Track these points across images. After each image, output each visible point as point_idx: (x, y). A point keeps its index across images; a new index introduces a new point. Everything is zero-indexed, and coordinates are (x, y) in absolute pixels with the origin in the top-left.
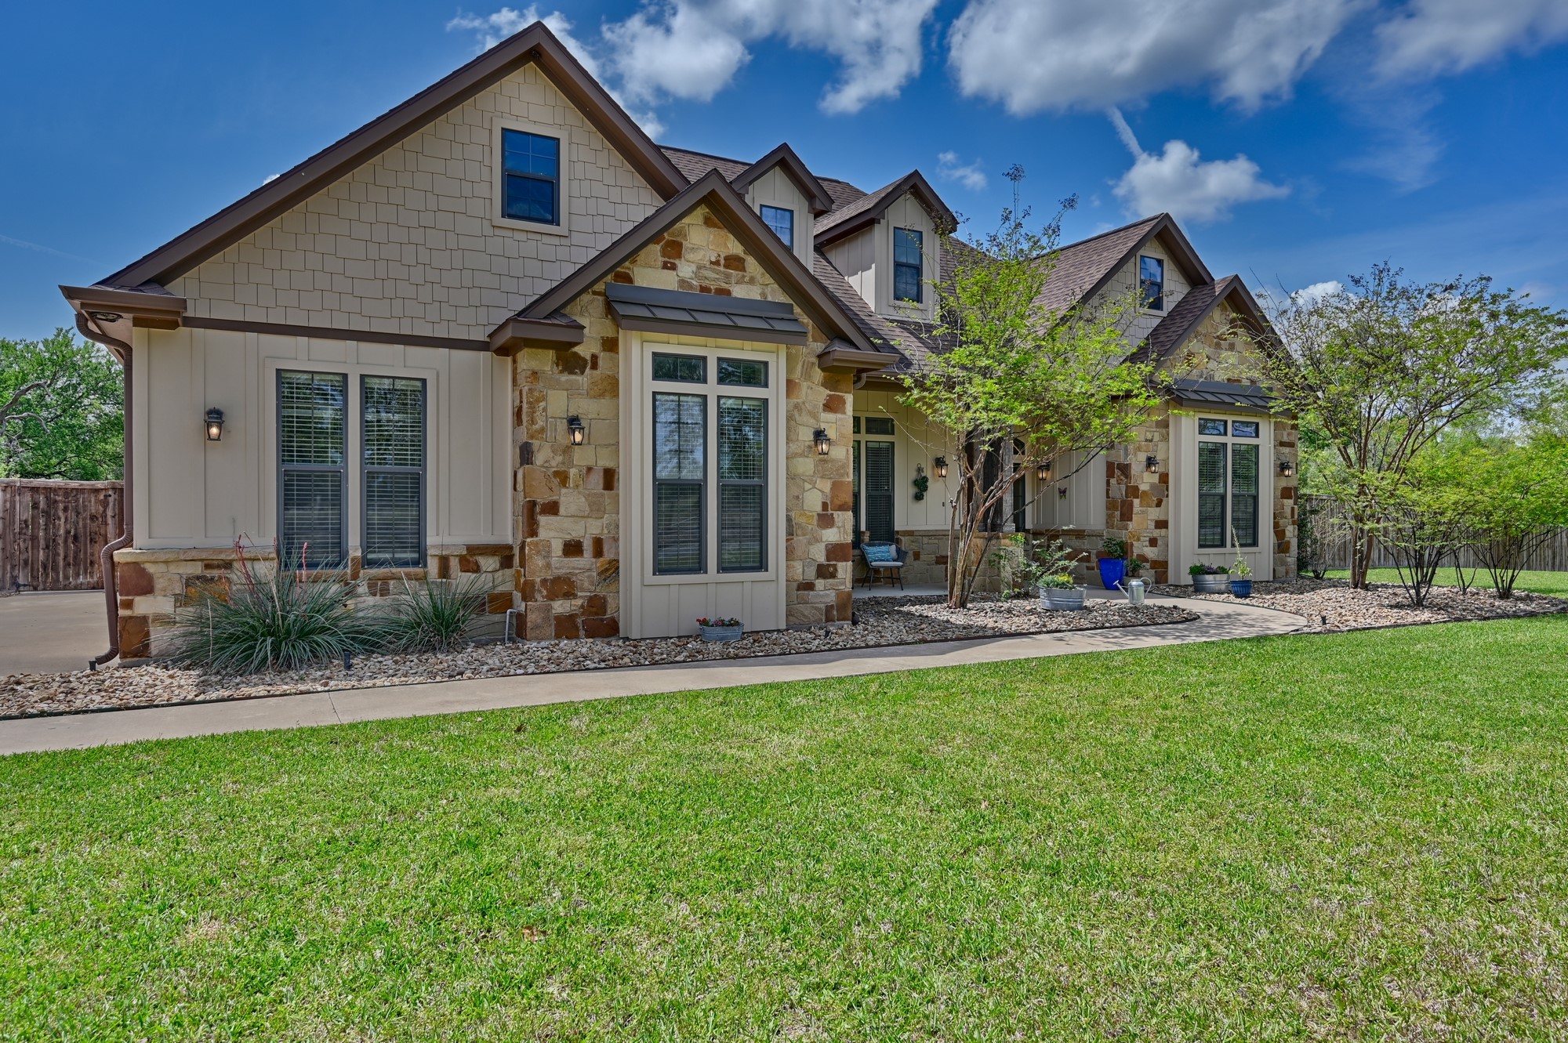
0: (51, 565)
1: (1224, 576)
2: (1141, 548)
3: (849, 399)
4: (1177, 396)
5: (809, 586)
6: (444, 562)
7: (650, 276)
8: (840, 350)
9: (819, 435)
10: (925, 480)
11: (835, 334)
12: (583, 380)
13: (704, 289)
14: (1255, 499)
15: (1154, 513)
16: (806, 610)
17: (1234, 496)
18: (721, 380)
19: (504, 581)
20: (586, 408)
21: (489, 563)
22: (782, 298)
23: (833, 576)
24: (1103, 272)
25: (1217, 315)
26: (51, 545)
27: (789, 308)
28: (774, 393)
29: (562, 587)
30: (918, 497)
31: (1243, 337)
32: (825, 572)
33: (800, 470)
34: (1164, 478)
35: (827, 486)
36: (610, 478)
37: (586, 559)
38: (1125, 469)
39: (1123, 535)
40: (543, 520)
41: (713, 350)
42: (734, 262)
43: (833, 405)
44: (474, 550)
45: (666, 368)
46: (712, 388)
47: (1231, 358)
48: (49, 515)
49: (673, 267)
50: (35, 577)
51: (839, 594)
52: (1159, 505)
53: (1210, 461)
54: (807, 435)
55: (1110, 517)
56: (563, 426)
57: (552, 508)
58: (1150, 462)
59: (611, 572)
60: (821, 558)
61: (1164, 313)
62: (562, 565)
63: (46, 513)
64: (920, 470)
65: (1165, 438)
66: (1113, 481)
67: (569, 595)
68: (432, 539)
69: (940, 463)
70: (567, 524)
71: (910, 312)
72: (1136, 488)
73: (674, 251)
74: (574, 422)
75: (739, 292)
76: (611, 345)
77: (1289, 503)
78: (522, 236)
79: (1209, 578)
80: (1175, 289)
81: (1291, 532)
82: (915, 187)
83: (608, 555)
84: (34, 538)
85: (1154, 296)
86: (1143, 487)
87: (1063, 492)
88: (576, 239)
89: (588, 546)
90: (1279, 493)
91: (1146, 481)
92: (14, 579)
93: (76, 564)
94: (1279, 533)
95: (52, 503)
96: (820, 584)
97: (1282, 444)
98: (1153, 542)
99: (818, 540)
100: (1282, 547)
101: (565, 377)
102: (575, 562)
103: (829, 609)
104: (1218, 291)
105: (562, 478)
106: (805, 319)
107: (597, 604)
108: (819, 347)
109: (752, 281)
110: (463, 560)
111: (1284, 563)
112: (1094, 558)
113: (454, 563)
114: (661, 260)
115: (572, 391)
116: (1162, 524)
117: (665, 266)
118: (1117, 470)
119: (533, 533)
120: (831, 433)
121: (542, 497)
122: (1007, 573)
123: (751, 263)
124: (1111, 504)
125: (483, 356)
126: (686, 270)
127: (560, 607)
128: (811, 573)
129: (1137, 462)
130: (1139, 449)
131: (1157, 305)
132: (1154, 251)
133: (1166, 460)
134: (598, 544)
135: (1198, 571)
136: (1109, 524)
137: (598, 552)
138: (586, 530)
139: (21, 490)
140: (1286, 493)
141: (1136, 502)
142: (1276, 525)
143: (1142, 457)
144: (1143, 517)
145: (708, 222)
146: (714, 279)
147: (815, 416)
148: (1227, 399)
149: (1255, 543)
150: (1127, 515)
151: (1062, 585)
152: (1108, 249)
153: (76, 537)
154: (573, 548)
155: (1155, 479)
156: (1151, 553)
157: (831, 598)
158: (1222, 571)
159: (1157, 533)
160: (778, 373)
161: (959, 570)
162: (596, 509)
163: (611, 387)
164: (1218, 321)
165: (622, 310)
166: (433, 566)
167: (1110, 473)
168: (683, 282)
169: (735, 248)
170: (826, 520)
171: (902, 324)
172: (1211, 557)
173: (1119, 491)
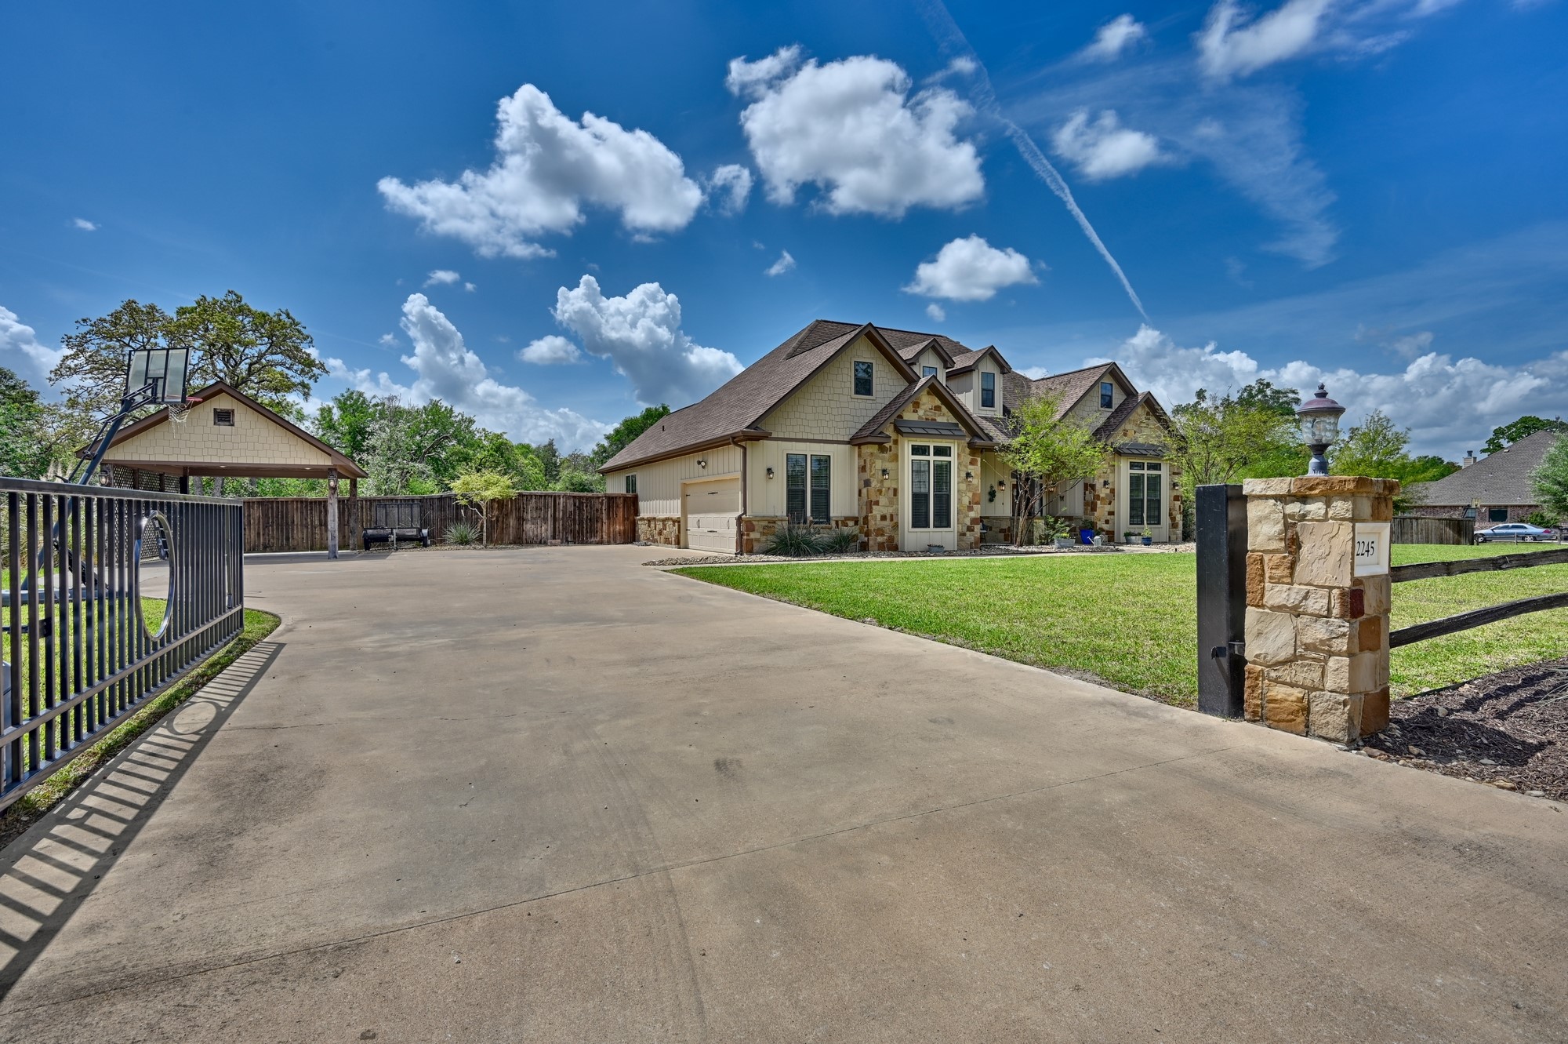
0: (580, 532)
1: (1141, 537)
2: (1101, 524)
3: (979, 460)
4: (1119, 452)
5: (964, 534)
6: (837, 522)
7: (909, 416)
8: (978, 442)
9: (968, 475)
10: (994, 492)
11: (974, 434)
12: (887, 455)
13: (927, 419)
14: (1159, 501)
15: (1108, 508)
16: (963, 544)
17: (1148, 500)
18: (935, 455)
19: (855, 530)
20: (888, 466)
21: (851, 523)
22: (955, 421)
23: (973, 530)
24: (1083, 392)
25: (1139, 410)
26: (581, 523)
27: (957, 425)
28: (953, 459)
29: (880, 532)
30: (991, 500)
31: (1153, 421)
32: (970, 529)
33: (961, 488)
34: (1112, 491)
35: (970, 495)
36: (895, 491)
37: (888, 522)
38: (1093, 487)
39: (1092, 518)
40: (874, 507)
41: (932, 444)
42: (937, 408)
43: (972, 463)
44: (847, 518)
45: (917, 450)
46: (932, 458)
47: (1146, 431)
48: (580, 509)
49: (916, 412)
50: (574, 538)
51: (975, 538)
52: (1110, 504)
53: (1135, 482)
54: (963, 475)
55: (1086, 510)
56: (880, 473)
57: (877, 503)
58: (1106, 483)
59: (896, 526)
60: (969, 524)
61: (1113, 410)
62: (881, 524)
63: (579, 508)
64: (992, 487)
65: (1113, 471)
66: (1087, 492)
67: (882, 535)
68: (832, 515)
69: (1001, 483)
70: (882, 509)
71: (988, 412)
72: (1099, 496)
73: (917, 405)
74: (884, 472)
75: (939, 419)
76: (896, 442)
77: (1178, 503)
78: (860, 401)
79: (1133, 538)
80: (1118, 398)
81: (1179, 518)
82: (992, 354)
83: (895, 521)
84: (574, 519)
85: (1107, 402)
86: (1102, 495)
87: (1062, 498)
88: (878, 400)
89: (888, 517)
90: (1172, 498)
91: (1103, 492)
92: (567, 538)
93: (591, 532)
94: (1173, 518)
95: (581, 503)
96: (968, 533)
97: (1174, 474)
98: (1107, 522)
99: (967, 516)
100: (1174, 525)
101: (881, 455)
102: (884, 523)
103: (971, 543)
104: (1140, 399)
105: (880, 491)
106: (963, 429)
107: (891, 539)
108: (968, 439)
109: (944, 415)
110: (842, 521)
111: (1175, 534)
112: (1077, 529)
113: (840, 523)
114: (912, 409)
115: (883, 459)
116: (1111, 513)
117: (914, 411)
118: (1089, 487)
119: (871, 512)
120: (973, 474)
121: (874, 499)
122: (1036, 534)
123: (943, 407)
124: (1086, 504)
125: (847, 447)
126: (921, 412)
127: (880, 539)
128: (965, 529)
129: (1099, 484)
130: (1100, 477)
131: (1109, 405)
132: (1108, 380)
133: (1113, 483)
134: (892, 516)
135: (1128, 535)
136: (1085, 513)
137: (892, 520)
138: (888, 511)
139: (569, 497)
140: (1176, 498)
141: (1099, 502)
142: (1170, 515)
143: (1102, 481)
144: (1102, 510)
145: (928, 393)
146: (931, 415)
147: (966, 467)
148: (1144, 452)
149: (1159, 523)
150: (1094, 509)
151: (1065, 537)
152: (1084, 379)
153: (590, 520)
154: (883, 518)
155: (1108, 491)
156: (1106, 527)
157: (972, 539)
158: (1140, 534)
159: (1109, 517)
160: (954, 451)
161: (1020, 530)
162: (891, 503)
163: (895, 458)
164: (1140, 413)
165: (903, 430)
166: (833, 524)
167: (1086, 489)
168: (920, 417)
169: (938, 402)
170: (970, 508)
171: (985, 418)
172: (1135, 529)
173: (1090, 497)
